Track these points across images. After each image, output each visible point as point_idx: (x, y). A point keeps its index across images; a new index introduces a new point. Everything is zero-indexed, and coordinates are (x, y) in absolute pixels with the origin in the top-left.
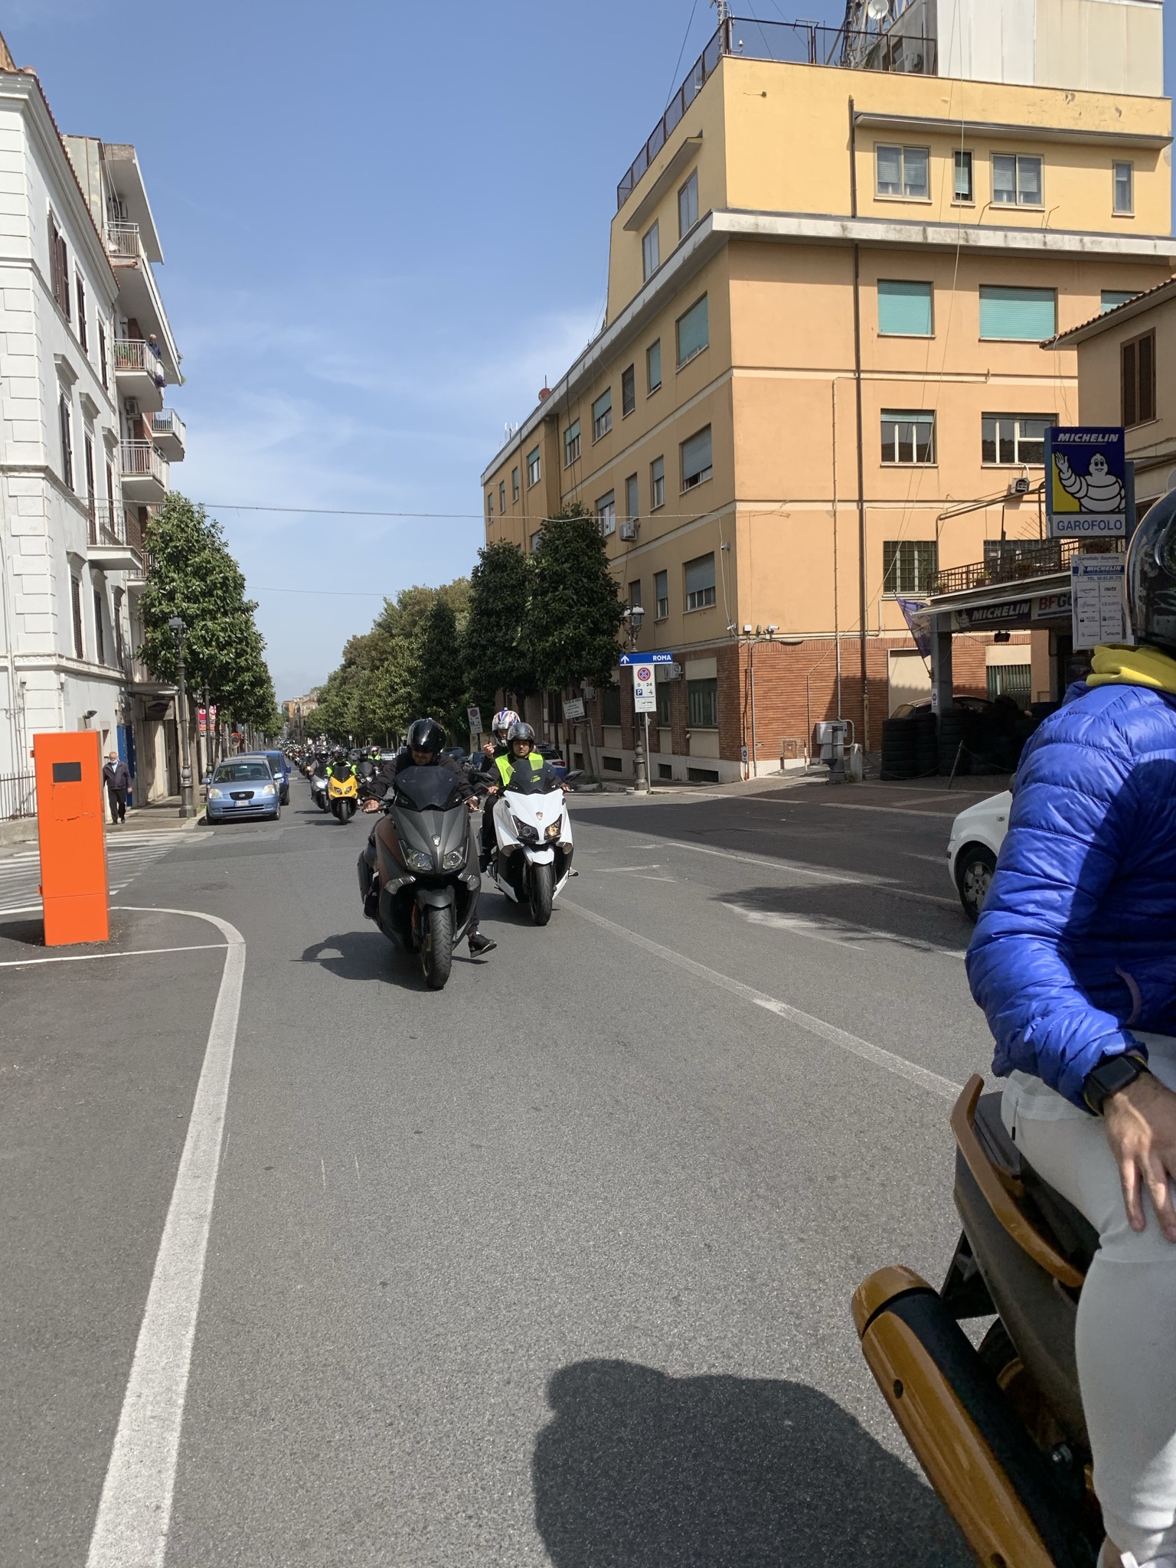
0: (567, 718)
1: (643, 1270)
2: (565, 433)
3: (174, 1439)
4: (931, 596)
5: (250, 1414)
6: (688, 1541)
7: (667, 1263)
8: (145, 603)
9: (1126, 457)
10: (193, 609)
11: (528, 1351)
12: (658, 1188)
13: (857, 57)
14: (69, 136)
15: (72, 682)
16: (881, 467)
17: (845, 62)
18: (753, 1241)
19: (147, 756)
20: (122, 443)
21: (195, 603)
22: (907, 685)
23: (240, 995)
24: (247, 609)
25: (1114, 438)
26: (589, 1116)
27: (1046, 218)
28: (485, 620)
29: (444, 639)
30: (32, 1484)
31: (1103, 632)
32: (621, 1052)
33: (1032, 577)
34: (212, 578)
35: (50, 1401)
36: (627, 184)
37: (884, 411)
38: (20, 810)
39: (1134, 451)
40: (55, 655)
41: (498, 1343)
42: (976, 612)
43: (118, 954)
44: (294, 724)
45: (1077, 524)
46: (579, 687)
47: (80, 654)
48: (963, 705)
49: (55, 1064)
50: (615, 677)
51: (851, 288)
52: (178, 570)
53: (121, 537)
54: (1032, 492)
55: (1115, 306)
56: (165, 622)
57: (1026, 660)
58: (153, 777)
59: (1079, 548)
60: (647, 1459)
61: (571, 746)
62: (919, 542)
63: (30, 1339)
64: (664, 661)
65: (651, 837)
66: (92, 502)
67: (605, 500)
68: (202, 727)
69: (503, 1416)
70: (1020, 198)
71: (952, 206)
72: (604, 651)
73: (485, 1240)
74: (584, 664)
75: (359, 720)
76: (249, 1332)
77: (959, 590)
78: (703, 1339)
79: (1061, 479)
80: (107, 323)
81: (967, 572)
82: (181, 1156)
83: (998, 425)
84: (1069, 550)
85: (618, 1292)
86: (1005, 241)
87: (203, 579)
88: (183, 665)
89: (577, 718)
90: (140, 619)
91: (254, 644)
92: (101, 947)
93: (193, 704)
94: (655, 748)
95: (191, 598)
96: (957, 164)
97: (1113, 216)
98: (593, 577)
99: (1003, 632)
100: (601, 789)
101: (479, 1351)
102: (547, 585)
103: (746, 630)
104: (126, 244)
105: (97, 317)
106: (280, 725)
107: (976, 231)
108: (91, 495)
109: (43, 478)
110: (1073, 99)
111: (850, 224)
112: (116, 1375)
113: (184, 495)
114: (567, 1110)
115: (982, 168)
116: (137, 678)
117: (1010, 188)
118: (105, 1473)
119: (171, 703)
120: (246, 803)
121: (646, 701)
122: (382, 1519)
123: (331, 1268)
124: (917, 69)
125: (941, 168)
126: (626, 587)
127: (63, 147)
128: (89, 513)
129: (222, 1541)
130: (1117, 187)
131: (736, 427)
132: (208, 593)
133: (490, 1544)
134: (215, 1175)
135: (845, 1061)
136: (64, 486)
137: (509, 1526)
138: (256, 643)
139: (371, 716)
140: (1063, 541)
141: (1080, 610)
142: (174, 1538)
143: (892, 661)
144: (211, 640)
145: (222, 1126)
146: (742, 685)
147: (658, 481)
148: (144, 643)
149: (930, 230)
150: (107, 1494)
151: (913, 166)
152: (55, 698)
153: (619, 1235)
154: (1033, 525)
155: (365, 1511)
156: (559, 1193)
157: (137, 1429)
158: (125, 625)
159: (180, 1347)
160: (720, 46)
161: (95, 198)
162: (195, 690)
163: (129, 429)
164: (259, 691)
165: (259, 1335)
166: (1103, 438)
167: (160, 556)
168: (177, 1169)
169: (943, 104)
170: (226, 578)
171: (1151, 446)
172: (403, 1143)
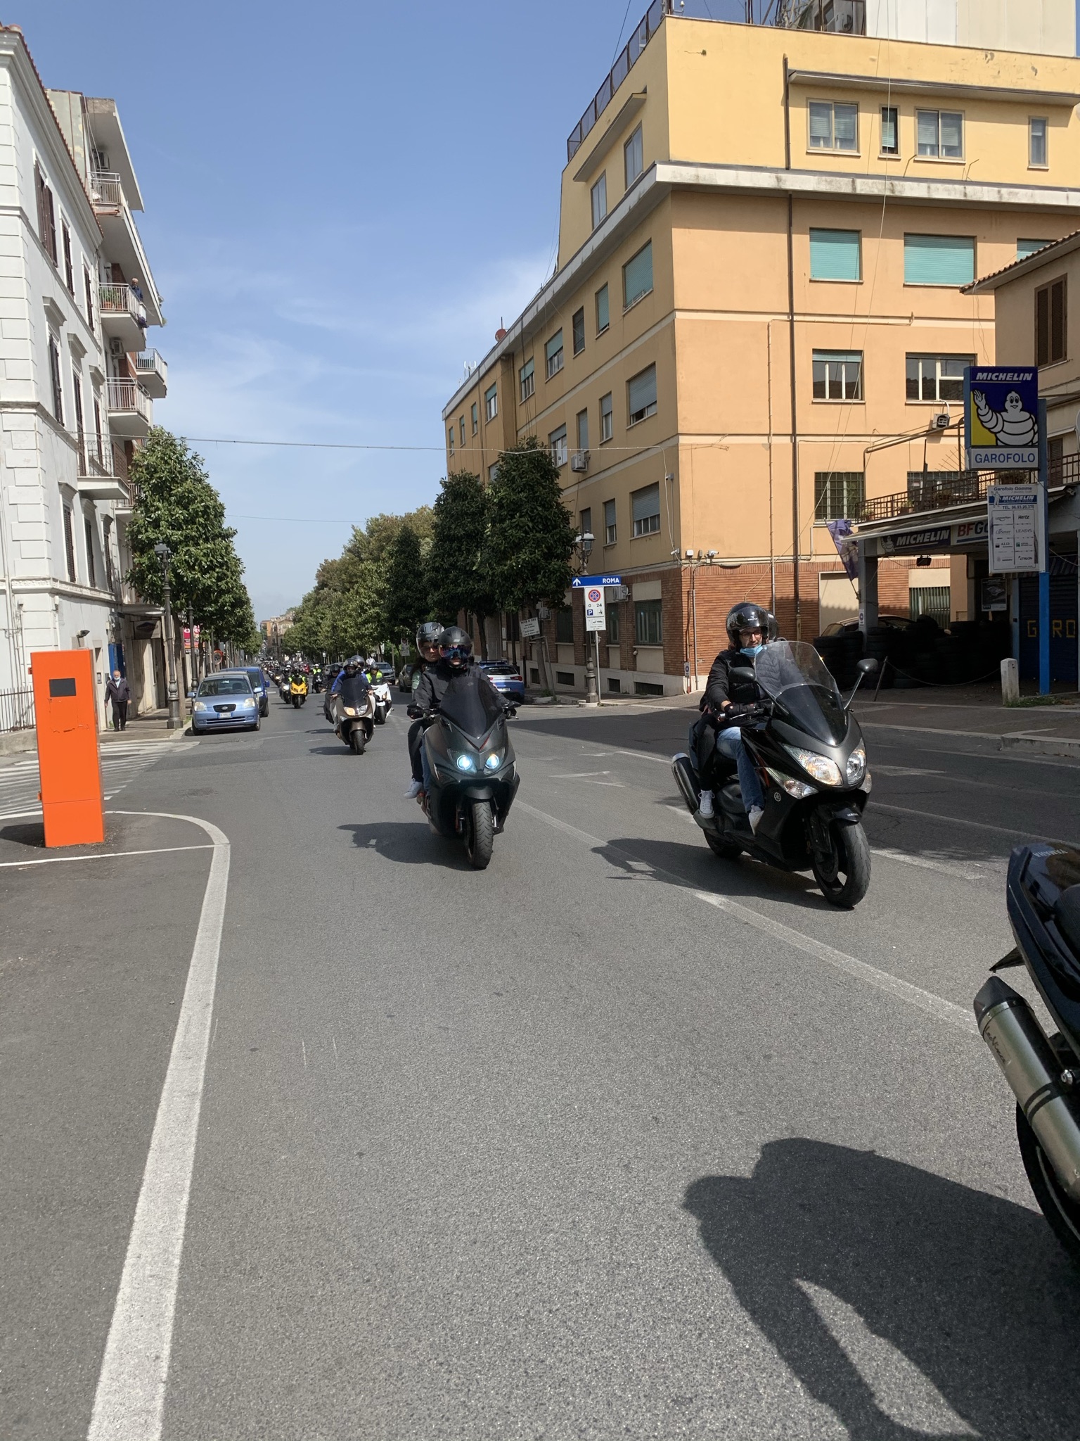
0: (523, 636)
1: (596, 1141)
2: (520, 371)
3: (171, 1295)
4: (858, 523)
5: (240, 1273)
6: (638, 1384)
7: (618, 1133)
8: (133, 530)
9: (1039, 395)
10: (177, 535)
11: (492, 1214)
12: (609, 1065)
13: (791, 17)
14: (52, 90)
15: (66, 604)
16: (813, 403)
17: (780, 22)
18: (696, 1115)
19: (136, 672)
20: (108, 380)
21: (179, 530)
22: (836, 606)
23: (225, 891)
24: (227, 535)
25: (1028, 377)
26: (546, 1000)
27: (967, 170)
28: (447, 545)
29: (410, 563)
30: (42, 1338)
31: (1017, 557)
32: (574, 942)
33: (952, 505)
34: (194, 506)
35: (57, 1263)
36: (577, 137)
37: (816, 351)
38: (20, 722)
39: (1046, 389)
40: (49, 579)
41: (465, 1207)
42: (900, 538)
43: (113, 855)
44: (272, 642)
45: (994, 457)
46: (534, 607)
47: (73, 578)
48: (887, 624)
49: (56, 956)
50: (568, 600)
51: (785, 236)
52: (162, 499)
53: (109, 469)
54: (952, 427)
55: (1030, 254)
56: (152, 548)
57: (946, 583)
58: (143, 691)
59: (995, 479)
60: (601, 1311)
61: (527, 662)
62: (848, 474)
63: (38, 1206)
64: (613, 583)
65: (601, 746)
66: (81, 436)
67: (558, 434)
68: (187, 645)
69: (471, 1272)
70: (942, 152)
71: (879, 159)
72: (558, 574)
73: (452, 1114)
74: (539, 586)
75: (331, 638)
76: (238, 1198)
77: (884, 518)
78: (651, 1202)
79: (978, 415)
80: (92, 267)
81: (892, 501)
82: (173, 1039)
83: (920, 364)
84: (986, 481)
85: (574, 1160)
86: (929, 192)
87: (186, 508)
88: (169, 588)
89: (533, 637)
90: (128, 545)
91: (234, 568)
92: (97, 848)
93: (178, 624)
94: (605, 664)
95: (176, 525)
96: (884, 120)
97: (1029, 169)
98: (547, 505)
99: (925, 557)
100: (555, 702)
101: (448, 1214)
102: (506, 513)
103: (688, 554)
104: (108, 192)
105: (83, 262)
106: (259, 643)
107: (902, 183)
108: (80, 429)
109: (35, 414)
110: (992, 59)
111: (784, 176)
112: (117, 1238)
113: (167, 429)
114: (526, 995)
115: (907, 123)
116: (126, 600)
117: (933, 142)
118: (109, 1327)
119: (158, 623)
120: (228, 715)
121: (596, 621)
122: (362, 1366)
123: (313, 1141)
124: (847, 29)
125: (869, 123)
126: (577, 515)
127: (47, 100)
128: (79, 446)
129: (216, 1387)
130: (1033, 140)
131: (679, 365)
132: (190, 521)
133: (459, 1388)
134: (205, 1057)
135: (780, 949)
136: (55, 422)
137: (476, 1372)
138: (236, 567)
139: (343, 634)
140: (980, 473)
141: (995, 536)
142: (173, 1384)
143: (822, 583)
144: (194, 564)
145: (211, 1011)
146: (685, 604)
147: (607, 416)
148: (132, 567)
149: (858, 181)
150: (111, 1346)
151: (842, 121)
152: (50, 619)
153: (575, 1109)
154: (953, 457)
155: (345, 1359)
156: (520, 1071)
157: (137, 1286)
158: (114, 550)
159: (176, 1212)
160: (663, 6)
161: (78, 149)
162: (180, 610)
163: (115, 368)
164: (239, 612)
165: (247, 1201)
166: (1018, 376)
167: (145, 487)
168: (170, 1051)
169: (871, 63)
170: (207, 507)
171: (1062, 384)
172: (377, 1026)
